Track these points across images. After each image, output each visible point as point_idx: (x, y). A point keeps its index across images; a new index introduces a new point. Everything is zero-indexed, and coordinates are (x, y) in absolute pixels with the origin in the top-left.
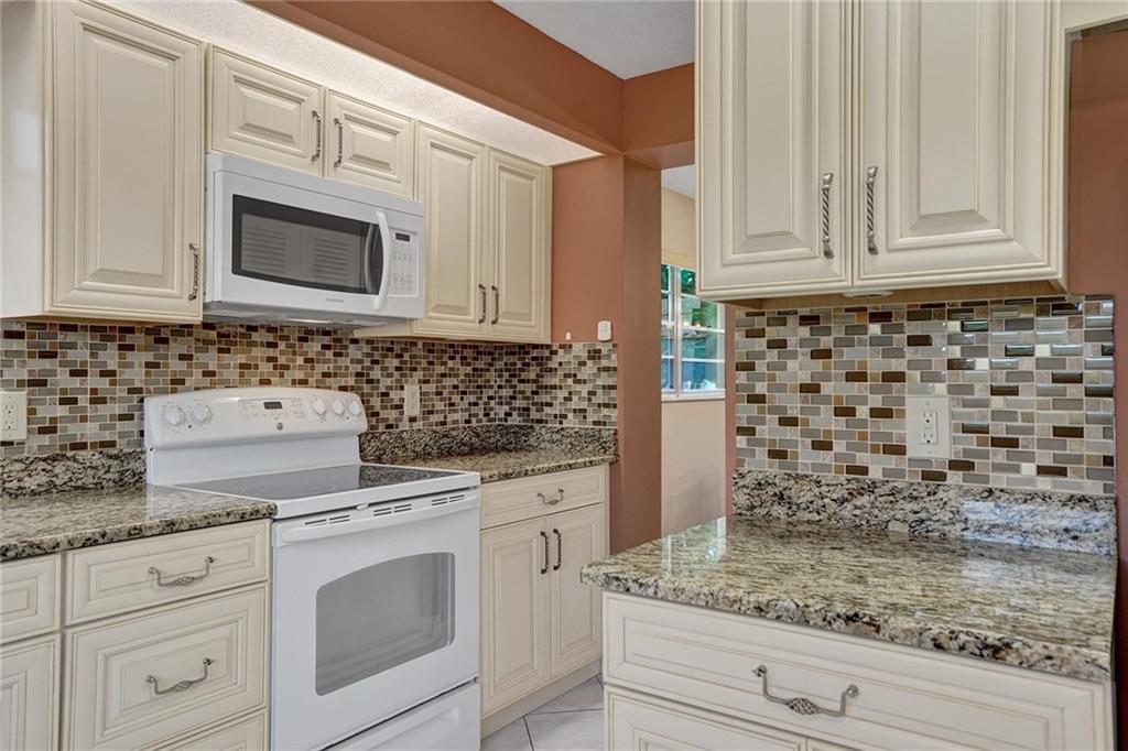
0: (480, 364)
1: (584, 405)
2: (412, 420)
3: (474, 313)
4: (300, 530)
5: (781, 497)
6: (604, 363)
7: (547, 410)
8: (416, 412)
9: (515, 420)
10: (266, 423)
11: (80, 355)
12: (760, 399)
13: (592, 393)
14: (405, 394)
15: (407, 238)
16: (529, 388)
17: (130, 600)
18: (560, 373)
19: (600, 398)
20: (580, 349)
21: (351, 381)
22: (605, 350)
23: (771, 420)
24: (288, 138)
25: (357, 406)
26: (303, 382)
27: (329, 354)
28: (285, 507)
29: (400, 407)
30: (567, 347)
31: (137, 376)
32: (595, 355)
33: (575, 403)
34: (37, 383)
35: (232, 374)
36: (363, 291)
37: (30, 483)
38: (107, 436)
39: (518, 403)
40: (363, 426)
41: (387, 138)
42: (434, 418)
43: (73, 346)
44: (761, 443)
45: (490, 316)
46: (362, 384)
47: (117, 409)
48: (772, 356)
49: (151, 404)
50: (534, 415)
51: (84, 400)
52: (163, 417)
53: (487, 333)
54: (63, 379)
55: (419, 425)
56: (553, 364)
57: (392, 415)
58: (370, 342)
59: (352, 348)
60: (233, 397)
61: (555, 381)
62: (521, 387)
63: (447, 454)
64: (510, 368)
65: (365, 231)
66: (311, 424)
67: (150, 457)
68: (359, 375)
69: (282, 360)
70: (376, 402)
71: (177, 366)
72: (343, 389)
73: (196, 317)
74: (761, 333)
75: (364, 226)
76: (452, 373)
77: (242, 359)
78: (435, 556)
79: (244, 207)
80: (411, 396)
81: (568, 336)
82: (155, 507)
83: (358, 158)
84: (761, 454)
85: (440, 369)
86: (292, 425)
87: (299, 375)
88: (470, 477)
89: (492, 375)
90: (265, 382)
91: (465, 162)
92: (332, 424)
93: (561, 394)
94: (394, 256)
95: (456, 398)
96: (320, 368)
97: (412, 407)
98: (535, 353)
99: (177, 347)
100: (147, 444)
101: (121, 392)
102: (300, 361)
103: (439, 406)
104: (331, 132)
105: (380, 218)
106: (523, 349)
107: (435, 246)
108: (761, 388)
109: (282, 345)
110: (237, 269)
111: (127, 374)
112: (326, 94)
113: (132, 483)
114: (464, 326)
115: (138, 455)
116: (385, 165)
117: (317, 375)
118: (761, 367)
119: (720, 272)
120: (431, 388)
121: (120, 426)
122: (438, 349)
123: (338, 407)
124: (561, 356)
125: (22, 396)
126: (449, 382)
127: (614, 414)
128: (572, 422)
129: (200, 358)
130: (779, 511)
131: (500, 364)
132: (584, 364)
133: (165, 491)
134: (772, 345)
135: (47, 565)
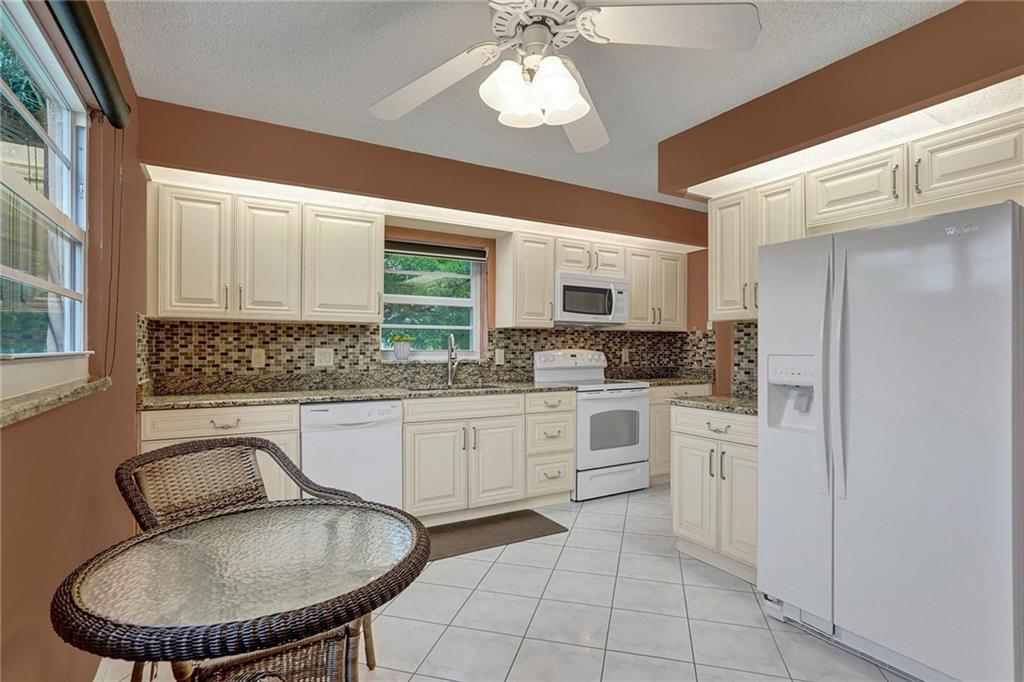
0: (655, 341)
1: (701, 358)
2: (625, 363)
3: (650, 320)
4: (585, 395)
5: (747, 388)
6: (710, 340)
7: (685, 360)
8: (627, 360)
9: (671, 364)
10: (571, 362)
11: (517, 338)
12: (741, 354)
13: (705, 353)
14: (622, 353)
15: (621, 293)
16: (678, 351)
17: (538, 409)
18: (691, 344)
19: (708, 355)
20: (699, 334)
21: (601, 347)
22: (710, 334)
23: (746, 361)
24: (580, 262)
25: (603, 357)
26: (583, 348)
27: (593, 337)
28: (580, 388)
29: (620, 358)
30: (694, 333)
31: (532, 345)
32: (706, 336)
33: (697, 358)
34: (506, 347)
35: (559, 344)
36: (605, 314)
37: (505, 378)
38: (524, 365)
39: (672, 358)
40: (606, 365)
41: (615, 255)
42: (634, 363)
43: (514, 335)
44: (742, 369)
45: (657, 321)
46: (605, 349)
47: (527, 356)
48: (746, 338)
49: (537, 355)
50: (679, 362)
51: (518, 353)
52: (540, 359)
53: (656, 328)
54: (512, 346)
55: (628, 365)
56: (688, 341)
57: (617, 361)
58: (608, 332)
59: (601, 335)
60: (559, 353)
61: (689, 348)
62: (674, 350)
63: (639, 377)
64: (669, 342)
65: (607, 293)
66: (588, 363)
67: (536, 372)
68: (604, 345)
69: (576, 339)
70: (611, 356)
71: (543, 342)
72: (598, 350)
73: (550, 325)
74: (742, 331)
75: (606, 290)
76: (643, 344)
77: (563, 339)
78: (632, 411)
79: (566, 288)
80: (625, 354)
81: (695, 328)
82: (537, 386)
83: (603, 265)
84: (742, 372)
85: (637, 343)
86: (580, 364)
87: (582, 345)
88: (646, 384)
89: (661, 346)
90: (570, 348)
91: (646, 259)
92: (594, 363)
93: (691, 354)
94: (617, 300)
95: (644, 355)
96: (589, 342)
97: (625, 357)
98: (680, 335)
99: (543, 335)
100: (535, 368)
101: (527, 350)
102: (582, 339)
103: (638, 358)
104: (594, 257)
105: (612, 287)
106: (674, 334)
107: (634, 295)
108: (742, 350)
109: (576, 334)
110: (564, 310)
111: (528, 345)
112: (592, 243)
113: (531, 380)
114: (647, 325)
115: (533, 371)
116: (614, 266)
117: (588, 345)
118: (742, 342)
119: (717, 313)
120: (634, 350)
121: (528, 362)
122: (636, 334)
123: (596, 357)
124: (691, 337)
125: (503, 351)
126: (641, 348)
127: (714, 362)
128: (696, 366)
129: (550, 339)
130: (747, 392)
131: (664, 341)
132: (700, 340)
133: (539, 383)
134: (746, 335)
135: (521, 396)
